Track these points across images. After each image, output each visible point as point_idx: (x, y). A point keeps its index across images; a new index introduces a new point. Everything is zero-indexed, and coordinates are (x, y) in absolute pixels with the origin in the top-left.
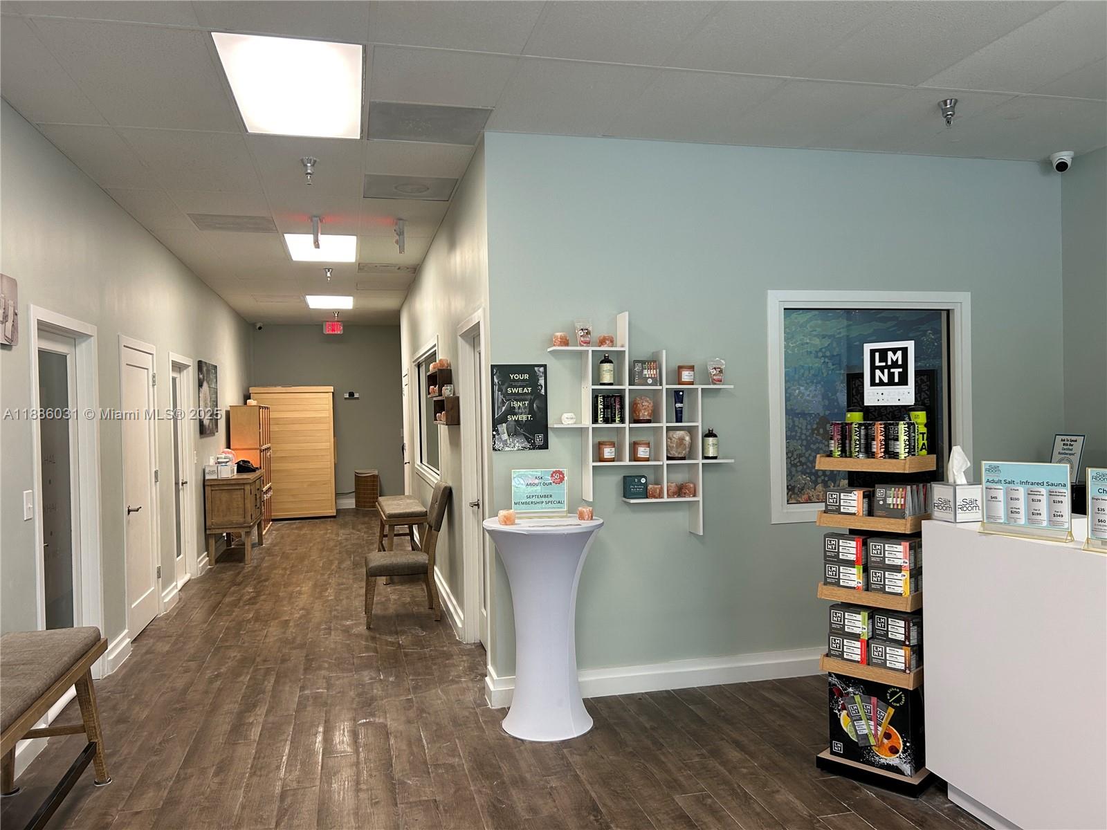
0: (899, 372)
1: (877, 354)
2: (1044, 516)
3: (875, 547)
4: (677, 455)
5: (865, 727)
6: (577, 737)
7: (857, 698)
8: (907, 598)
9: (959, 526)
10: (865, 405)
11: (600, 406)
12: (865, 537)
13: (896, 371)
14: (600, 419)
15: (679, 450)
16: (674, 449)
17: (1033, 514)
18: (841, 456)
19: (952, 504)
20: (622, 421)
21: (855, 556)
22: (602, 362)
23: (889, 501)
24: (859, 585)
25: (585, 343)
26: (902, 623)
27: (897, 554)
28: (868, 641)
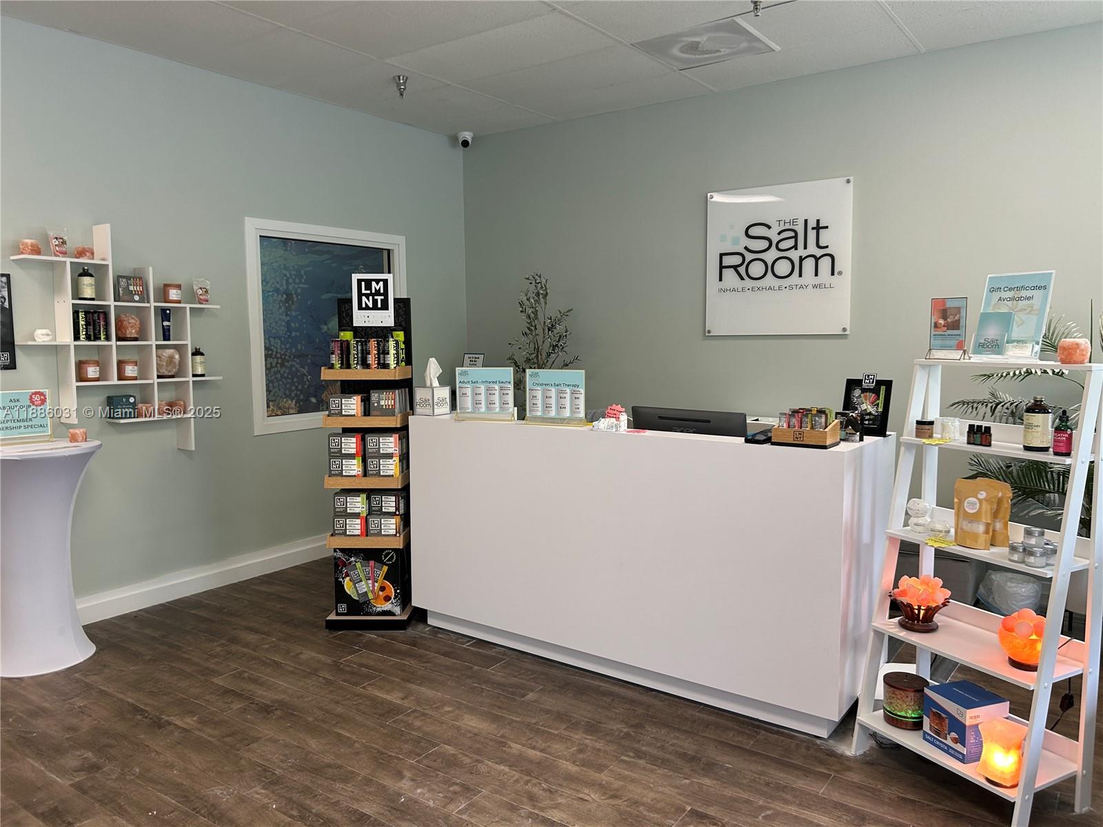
0: (381, 299)
1: (363, 283)
2: (497, 405)
3: (371, 440)
4: (166, 373)
5: (364, 587)
6: (84, 661)
7: (358, 565)
8: (398, 478)
9: (436, 417)
10: (354, 325)
11: (82, 323)
12: (363, 433)
13: (379, 298)
14: (82, 336)
15: (170, 368)
16: (164, 367)
17: (490, 403)
18: (341, 368)
19: (431, 402)
20: (108, 338)
21: (355, 450)
22: (81, 275)
23: (382, 403)
24: (359, 473)
25: (61, 253)
26: (393, 498)
27: (390, 444)
28: (366, 517)
